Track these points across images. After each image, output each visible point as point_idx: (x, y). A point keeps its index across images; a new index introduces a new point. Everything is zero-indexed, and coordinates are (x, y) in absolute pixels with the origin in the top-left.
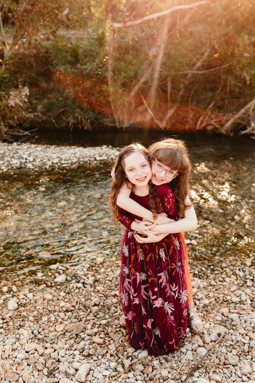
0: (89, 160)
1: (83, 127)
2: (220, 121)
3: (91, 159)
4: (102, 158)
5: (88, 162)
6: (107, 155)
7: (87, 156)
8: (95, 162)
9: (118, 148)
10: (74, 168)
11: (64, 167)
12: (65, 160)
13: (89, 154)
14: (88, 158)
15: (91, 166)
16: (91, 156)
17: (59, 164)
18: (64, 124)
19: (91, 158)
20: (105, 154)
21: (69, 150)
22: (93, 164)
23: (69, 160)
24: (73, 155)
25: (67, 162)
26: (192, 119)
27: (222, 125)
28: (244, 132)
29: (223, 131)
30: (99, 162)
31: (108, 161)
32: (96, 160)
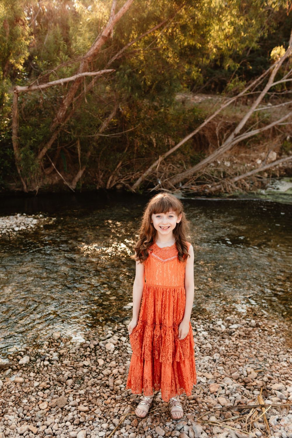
2: (129, 180)
3: (9, 231)
4: (20, 229)
5: (7, 234)
6: (25, 224)
8: (15, 233)
9: (33, 215)
13: (5, 225)
14: (5, 230)
16: (8, 227)
19: (8, 229)
22: (13, 235)
26: (102, 179)
27: (132, 184)
29: (133, 189)
30: (18, 232)
31: (28, 231)
32: (14, 231)
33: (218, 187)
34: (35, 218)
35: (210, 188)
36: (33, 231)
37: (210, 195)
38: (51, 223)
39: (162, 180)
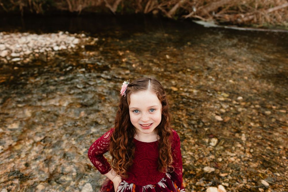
0: (46, 51)
1: (35, 11)
2: (166, 6)
3: (48, 50)
4: (60, 48)
5: (45, 53)
6: (65, 44)
7: (43, 46)
8: (53, 53)
9: (76, 34)
10: (29, 62)
11: (15, 62)
12: (15, 52)
13: (44, 44)
14: (44, 49)
15: (49, 58)
16: (47, 46)
17: (9, 58)
18: (13, 8)
19: (47, 48)
20: (63, 43)
21: (20, 37)
22: (51, 56)
23: (21, 51)
24: (25, 45)
25: (18, 55)
27: (168, 10)
28: (187, 16)
29: (169, 15)
30: (57, 52)
31: (68, 51)
32: (53, 50)
33: (251, 17)
34: (76, 37)
35: (243, 18)
36: (73, 51)
37: (242, 25)
38: (92, 43)
39: (197, 8)
